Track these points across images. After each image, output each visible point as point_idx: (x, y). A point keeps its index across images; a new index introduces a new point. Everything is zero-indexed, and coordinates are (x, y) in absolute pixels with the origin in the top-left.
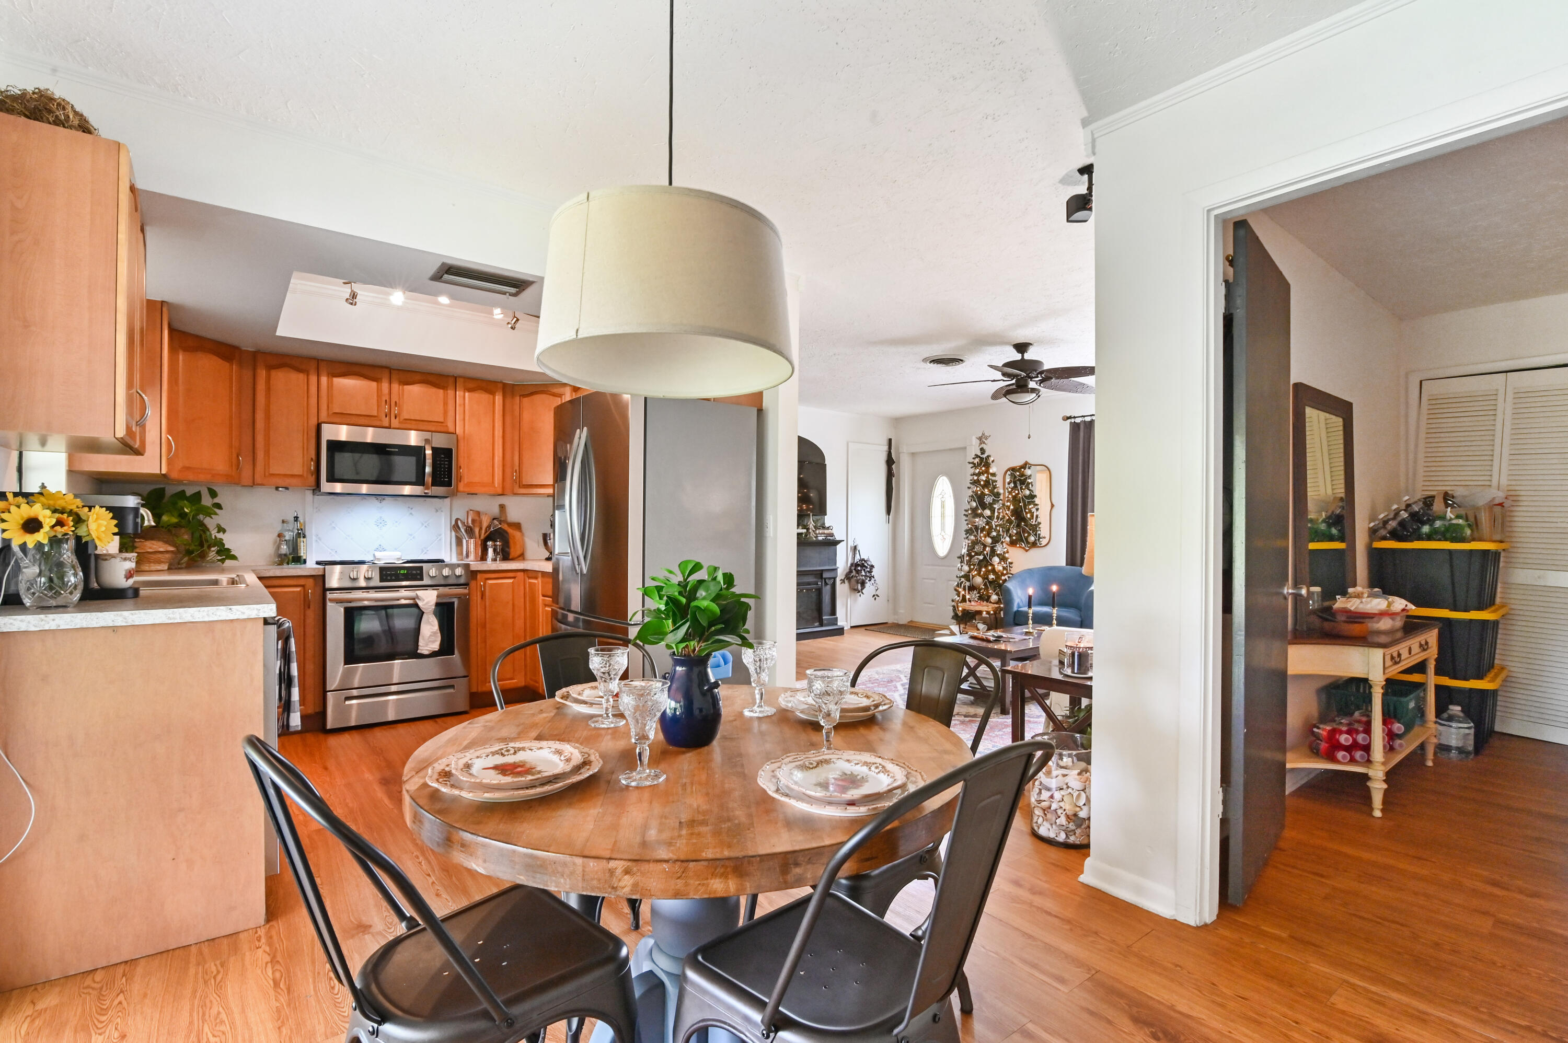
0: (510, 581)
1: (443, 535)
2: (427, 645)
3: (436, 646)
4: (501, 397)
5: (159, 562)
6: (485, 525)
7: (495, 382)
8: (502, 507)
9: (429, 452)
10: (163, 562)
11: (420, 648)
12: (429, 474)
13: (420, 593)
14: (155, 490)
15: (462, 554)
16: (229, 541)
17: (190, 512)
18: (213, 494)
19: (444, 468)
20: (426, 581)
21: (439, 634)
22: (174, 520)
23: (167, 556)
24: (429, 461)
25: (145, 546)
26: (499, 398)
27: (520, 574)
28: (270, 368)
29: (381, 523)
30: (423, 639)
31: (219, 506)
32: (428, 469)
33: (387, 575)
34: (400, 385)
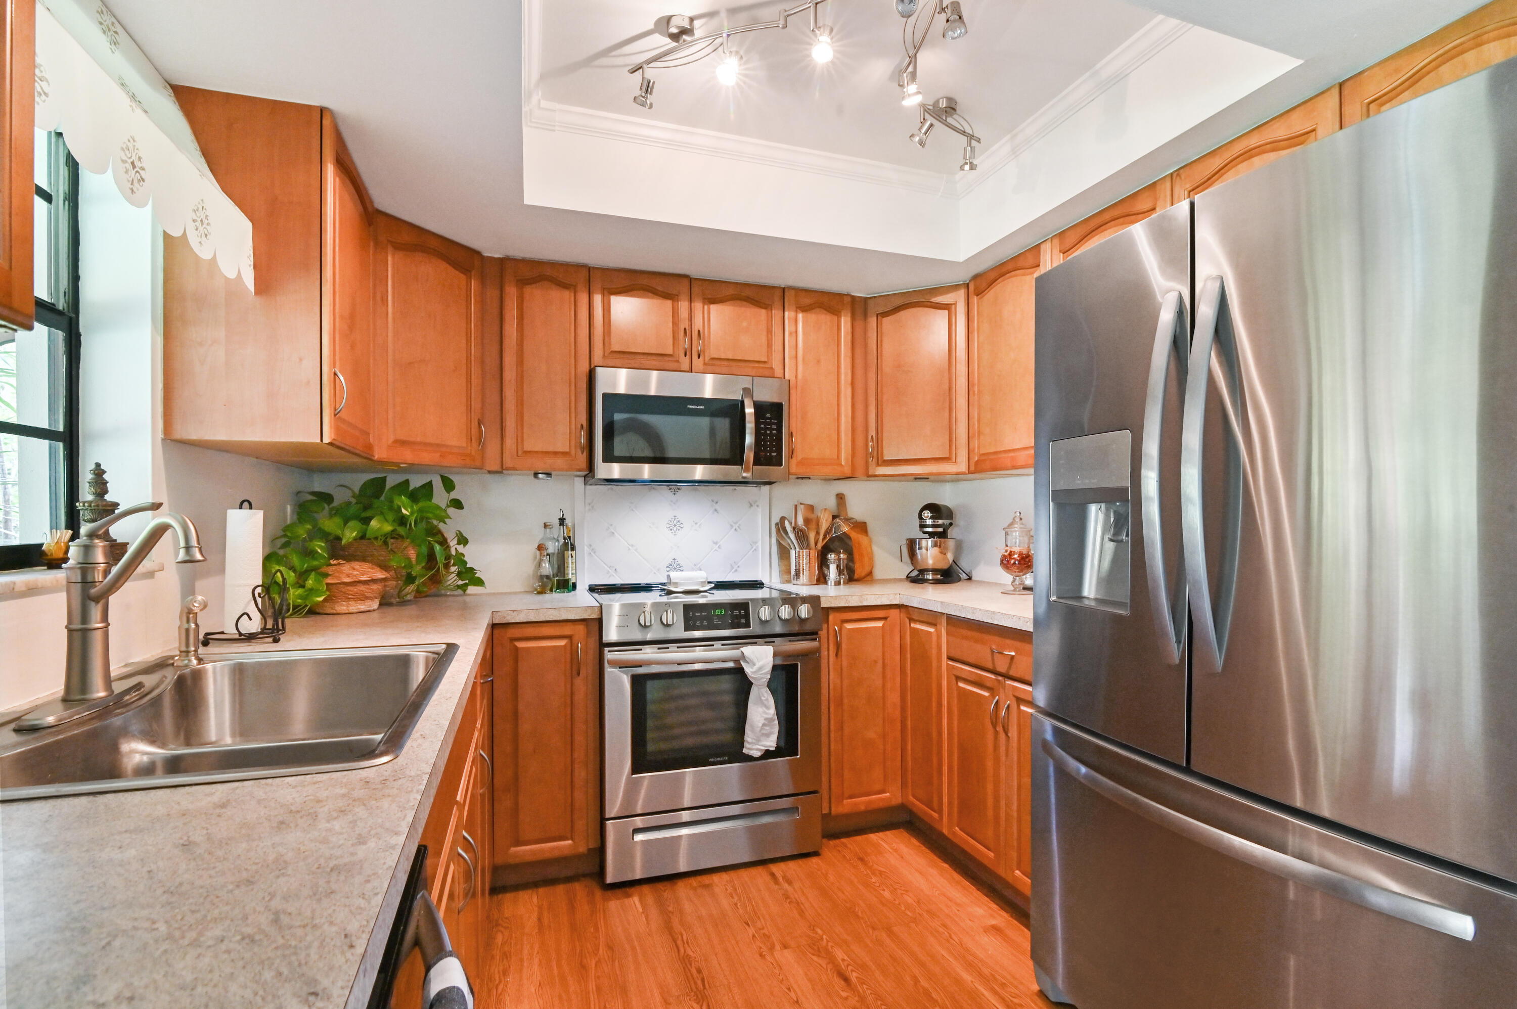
0: (879, 624)
1: (760, 543)
2: (758, 741)
3: (771, 743)
4: (849, 319)
5: (363, 598)
6: (824, 526)
7: (840, 296)
8: (840, 498)
9: (749, 410)
10: (367, 598)
11: (746, 744)
12: (750, 447)
13: (749, 651)
14: (373, 480)
15: (789, 572)
16: (473, 555)
17: (412, 513)
18: (449, 485)
19: (771, 435)
20: (754, 628)
21: (776, 722)
22: (388, 528)
23: (375, 587)
24: (750, 426)
25: (341, 572)
26: (845, 322)
27: (894, 613)
28: (523, 282)
29: (675, 525)
30: (753, 731)
31: (457, 504)
32: (749, 439)
33: (695, 619)
34: (704, 304)
